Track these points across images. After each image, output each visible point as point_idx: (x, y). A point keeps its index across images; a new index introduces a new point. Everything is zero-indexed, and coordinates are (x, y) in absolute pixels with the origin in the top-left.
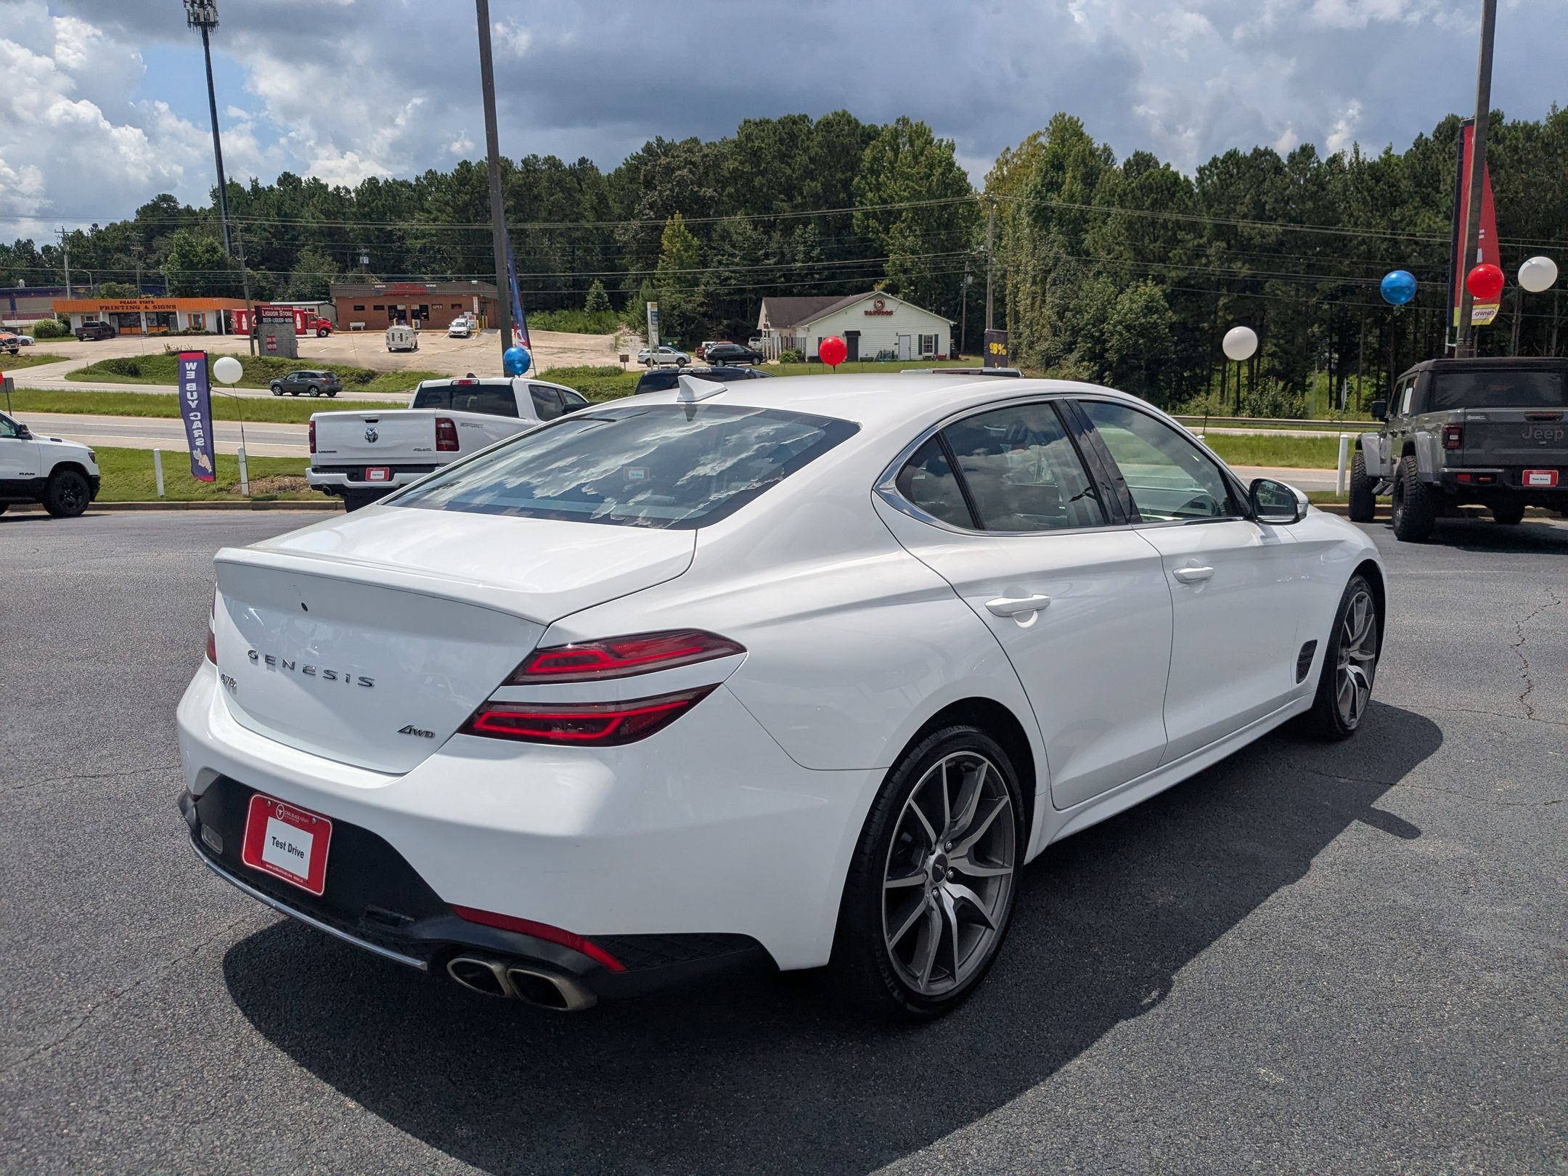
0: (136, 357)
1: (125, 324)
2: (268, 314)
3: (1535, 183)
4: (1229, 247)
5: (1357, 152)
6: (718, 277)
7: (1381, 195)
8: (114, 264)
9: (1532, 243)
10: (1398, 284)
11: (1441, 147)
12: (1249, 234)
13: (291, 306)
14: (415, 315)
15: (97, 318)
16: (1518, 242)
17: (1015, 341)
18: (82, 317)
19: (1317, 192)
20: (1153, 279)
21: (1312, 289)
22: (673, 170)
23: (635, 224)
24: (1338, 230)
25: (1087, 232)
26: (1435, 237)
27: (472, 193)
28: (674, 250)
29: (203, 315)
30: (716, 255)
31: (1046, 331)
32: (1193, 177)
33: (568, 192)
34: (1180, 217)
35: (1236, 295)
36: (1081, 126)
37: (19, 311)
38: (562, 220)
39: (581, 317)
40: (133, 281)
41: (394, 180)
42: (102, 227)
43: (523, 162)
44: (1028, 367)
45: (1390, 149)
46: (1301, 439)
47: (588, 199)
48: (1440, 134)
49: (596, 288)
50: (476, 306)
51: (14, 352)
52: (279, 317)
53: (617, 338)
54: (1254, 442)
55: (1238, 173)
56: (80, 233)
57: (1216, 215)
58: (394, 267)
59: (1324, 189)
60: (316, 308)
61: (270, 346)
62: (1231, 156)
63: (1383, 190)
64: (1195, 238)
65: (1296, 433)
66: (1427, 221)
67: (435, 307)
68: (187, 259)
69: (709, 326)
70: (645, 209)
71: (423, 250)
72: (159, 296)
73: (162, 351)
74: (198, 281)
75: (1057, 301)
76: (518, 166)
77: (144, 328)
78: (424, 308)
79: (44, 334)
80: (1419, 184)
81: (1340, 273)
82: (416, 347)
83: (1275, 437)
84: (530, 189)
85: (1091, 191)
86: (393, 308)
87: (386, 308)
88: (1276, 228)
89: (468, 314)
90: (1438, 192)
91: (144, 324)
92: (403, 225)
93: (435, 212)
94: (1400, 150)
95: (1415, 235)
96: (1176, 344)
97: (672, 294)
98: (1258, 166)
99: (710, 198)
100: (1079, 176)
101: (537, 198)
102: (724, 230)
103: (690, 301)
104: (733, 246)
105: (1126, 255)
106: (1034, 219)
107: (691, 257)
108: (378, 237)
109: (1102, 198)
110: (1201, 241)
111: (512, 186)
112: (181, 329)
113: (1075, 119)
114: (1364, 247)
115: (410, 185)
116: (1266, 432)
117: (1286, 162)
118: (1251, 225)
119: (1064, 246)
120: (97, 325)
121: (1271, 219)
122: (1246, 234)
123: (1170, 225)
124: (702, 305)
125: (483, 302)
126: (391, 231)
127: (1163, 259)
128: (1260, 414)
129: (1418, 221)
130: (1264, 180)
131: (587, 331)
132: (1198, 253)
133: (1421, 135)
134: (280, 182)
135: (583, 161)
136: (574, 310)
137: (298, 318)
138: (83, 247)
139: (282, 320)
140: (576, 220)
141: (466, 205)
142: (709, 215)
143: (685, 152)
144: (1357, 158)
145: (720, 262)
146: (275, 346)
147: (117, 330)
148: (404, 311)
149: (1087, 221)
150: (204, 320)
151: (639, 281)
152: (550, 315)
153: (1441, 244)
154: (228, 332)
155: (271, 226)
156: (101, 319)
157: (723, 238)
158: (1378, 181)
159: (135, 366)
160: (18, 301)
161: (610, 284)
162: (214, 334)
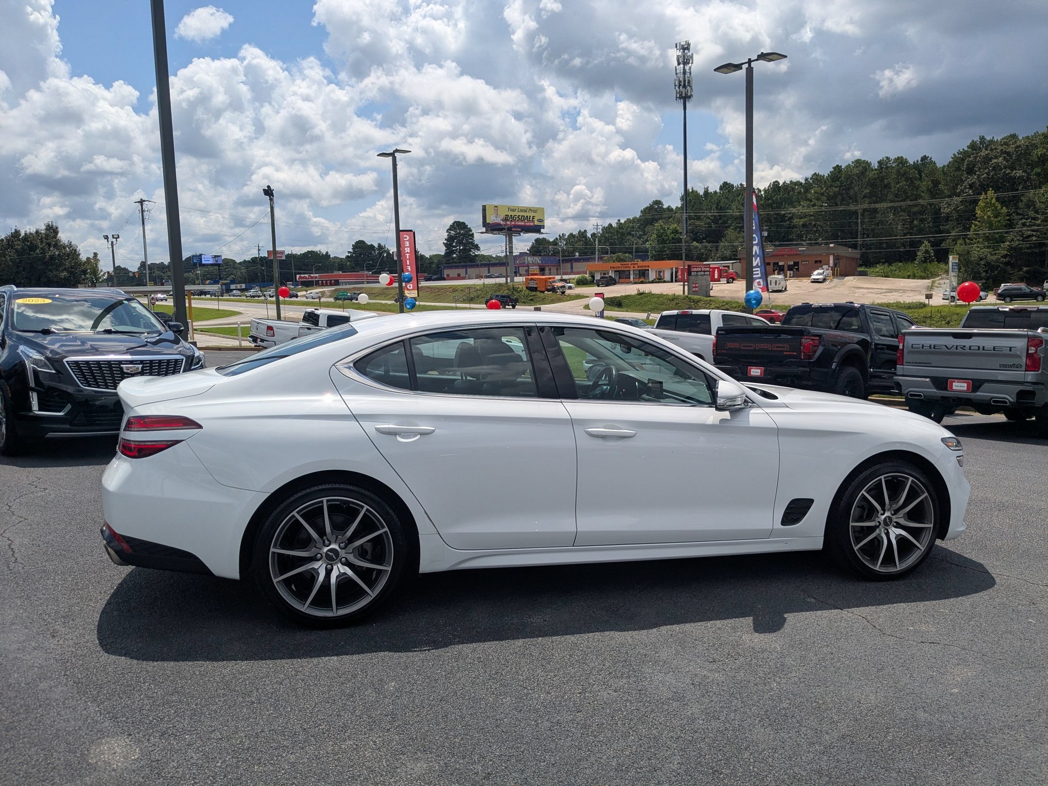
0: (621, 296)
1: (623, 277)
2: (695, 269)
6: (1022, 236)
8: (626, 242)
13: (709, 264)
14: (790, 268)
15: (608, 273)
18: (601, 273)
22: (991, 159)
23: (957, 200)
27: (840, 187)
28: (985, 217)
29: (664, 271)
30: (1021, 219)
33: (911, 180)
37: (574, 270)
38: (904, 200)
39: (911, 267)
40: (631, 253)
41: (791, 181)
42: (622, 221)
43: (878, 162)
47: (925, 184)
49: (926, 246)
50: (831, 262)
51: (563, 293)
52: (701, 271)
53: (933, 282)
56: (610, 225)
58: (784, 237)
60: (731, 265)
61: (694, 289)
67: (803, 263)
68: (661, 239)
69: (1012, 272)
70: (966, 189)
71: (804, 225)
72: (643, 260)
73: (634, 292)
74: (666, 251)
76: (875, 165)
77: (632, 279)
78: (796, 264)
79: (581, 283)
82: (786, 289)
84: (882, 181)
86: (776, 264)
87: (772, 264)
89: (825, 267)
91: (632, 277)
92: (794, 210)
93: (814, 200)
97: (981, 249)
99: (1019, 177)
101: (888, 186)
102: (1030, 201)
103: (995, 254)
104: (1037, 212)
107: (999, 222)
108: (775, 219)
111: (869, 180)
112: (650, 280)
115: (801, 184)
120: (607, 278)
124: (1005, 256)
125: (837, 258)
126: (784, 214)
131: (914, 277)
134: (721, 188)
135: (924, 158)
136: (906, 263)
137: (716, 272)
138: (611, 233)
139: (703, 273)
140: (916, 199)
141: (836, 195)
142: (1017, 190)
143: (1002, 145)
145: (1024, 225)
146: (697, 289)
147: (617, 280)
148: (783, 266)
150: (664, 274)
151: (955, 240)
152: (888, 267)
154: (676, 281)
155: (712, 216)
156: (610, 275)
157: (1028, 206)
159: (619, 301)
160: (574, 264)
161: (935, 244)
162: (668, 282)
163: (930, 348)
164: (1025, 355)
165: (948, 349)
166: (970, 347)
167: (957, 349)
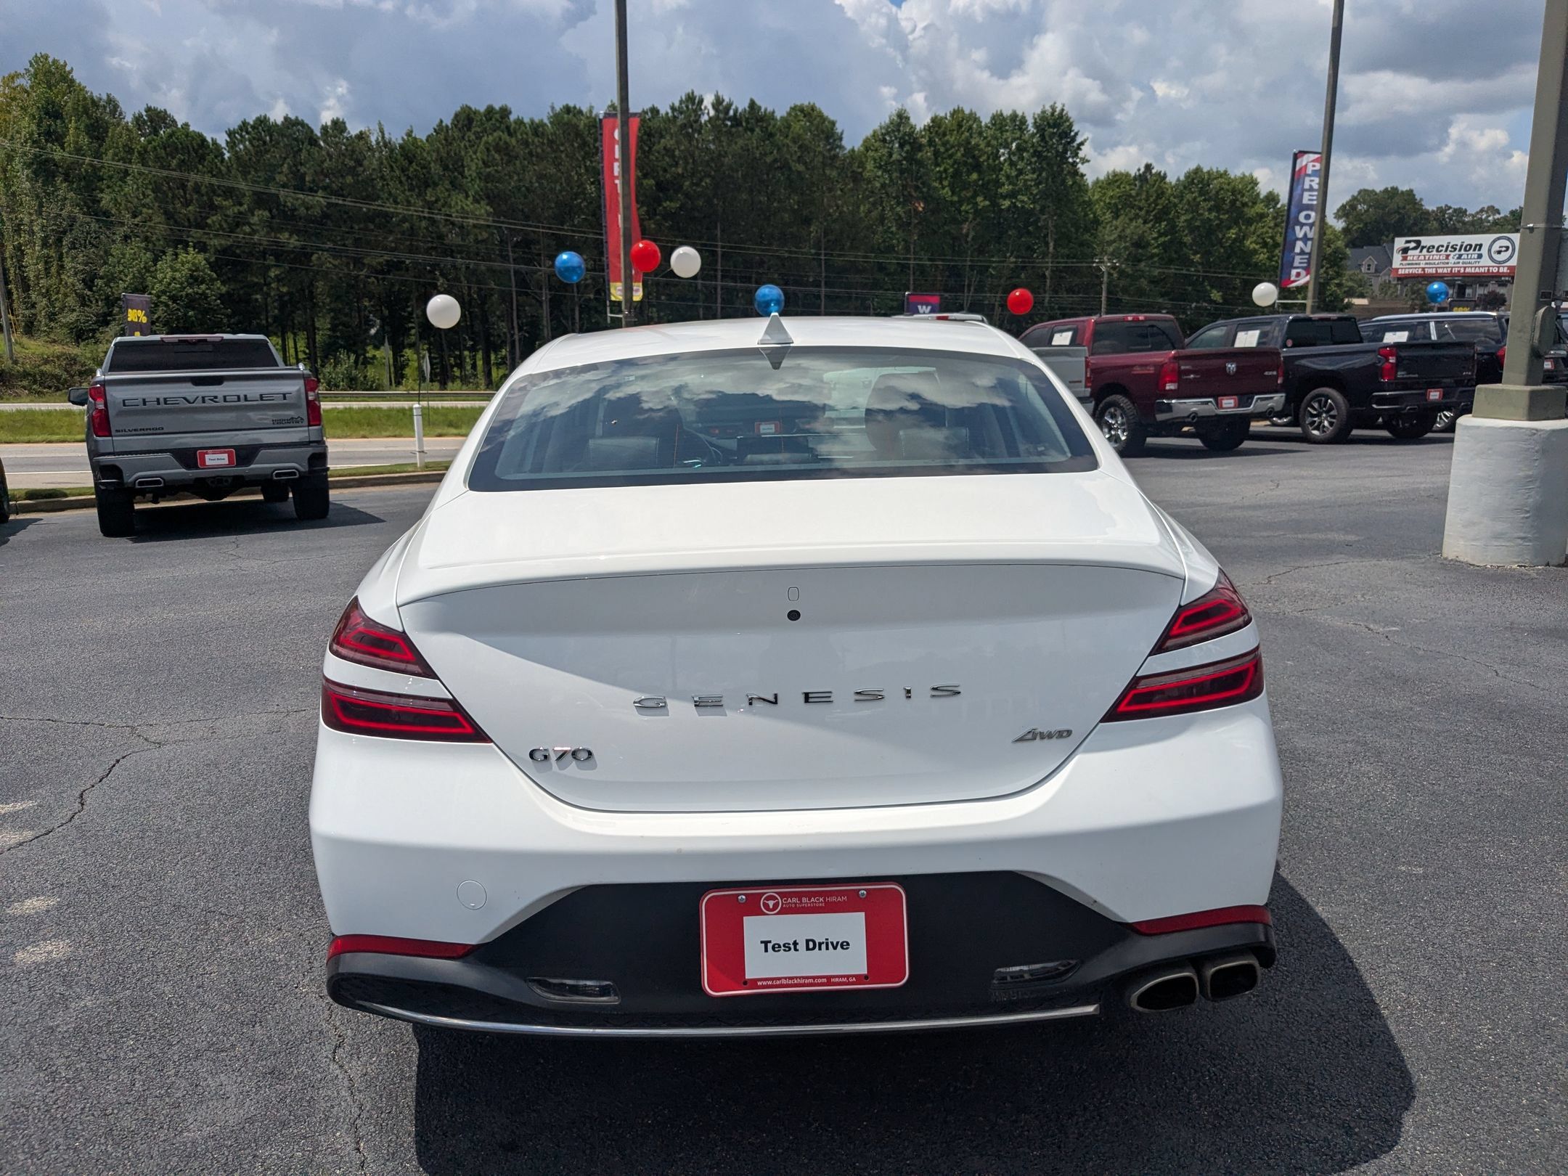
3: (546, 175)
4: (273, 217)
5: (382, 132)
7: (416, 176)
9: (550, 228)
10: (569, 264)
11: (460, 135)
12: (292, 204)
16: (538, 227)
17: (27, 312)
19: (355, 167)
20: (194, 248)
21: (358, 262)
24: (378, 206)
25: (102, 191)
26: (467, 218)
31: (71, 300)
32: (222, 139)
34: (214, 181)
35: (287, 266)
36: (70, 72)
44: (55, 341)
45: (412, 132)
46: (390, 410)
48: (458, 122)
54: (347, 415)
55: (271, 140)
57: (254, 182)
59: (361, 165)
62: (261, 122)
63: (416, 170)
64: (234, 205)
65: (384, 405)
66: (460, 203)
75: (81, 267)
80: (446, 168)
81: (385, 248)
83: (365, 409)
85: (100, 146)
88: (319, 199)
90: (463, 177)
94: (421, 135)
95: (451, 216)
96: (228, 316)
98: (291, 135)
100: (82, 127)
105: (156, 219)
106: (34, 172)
109: (116, 154)
110: (242, 209)
113: (62, 63)
114: (406, 225)
116: (355, 405)
117: (319, 135)
118: (292, 194)
119: (78, 205)
121: (312, 190)
122: (289, 204)
123: (203, 190)
127: (201, 225)
128: (337, 387)
129: (453, 203)
130: (300, 150)
132: (238, 222)
133: (441, 121)
144: (383, 137)
149: (101, 179)
153: (475, 226)
158: (411, 162)
163: (159, 404)
164: (304, 403)
165: (189, 402)
166: (225, 397)
167: (204, 402)
